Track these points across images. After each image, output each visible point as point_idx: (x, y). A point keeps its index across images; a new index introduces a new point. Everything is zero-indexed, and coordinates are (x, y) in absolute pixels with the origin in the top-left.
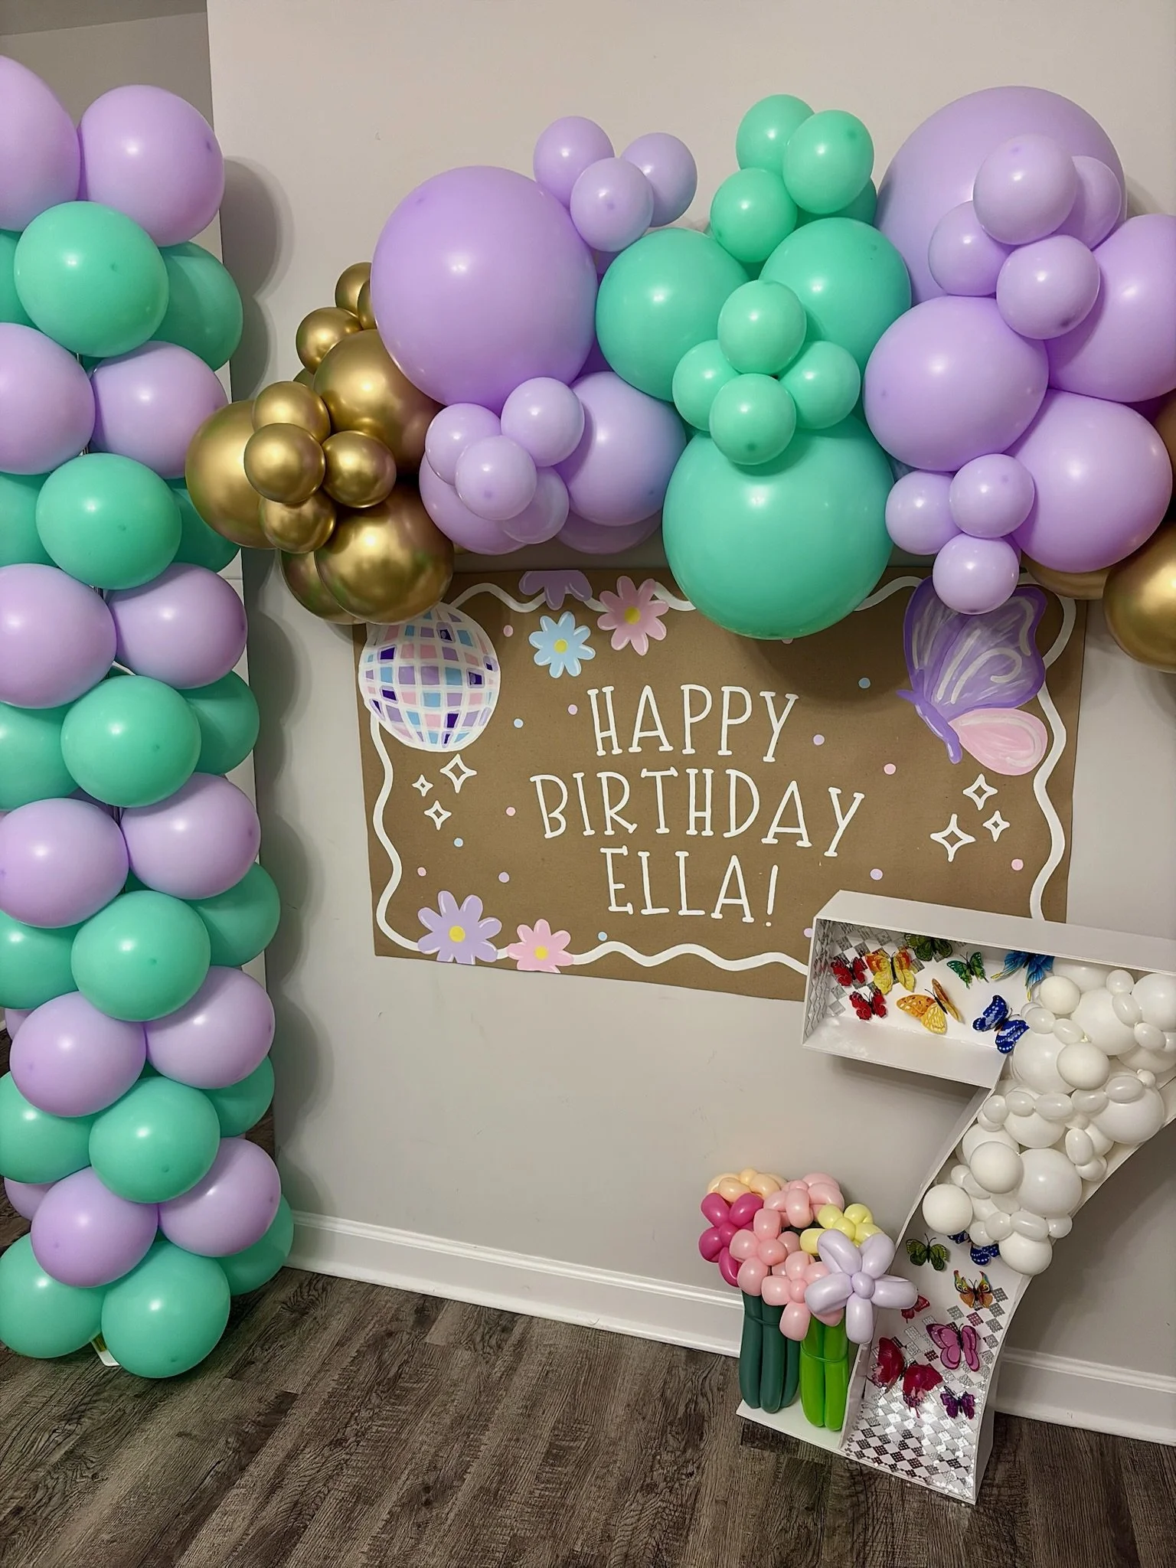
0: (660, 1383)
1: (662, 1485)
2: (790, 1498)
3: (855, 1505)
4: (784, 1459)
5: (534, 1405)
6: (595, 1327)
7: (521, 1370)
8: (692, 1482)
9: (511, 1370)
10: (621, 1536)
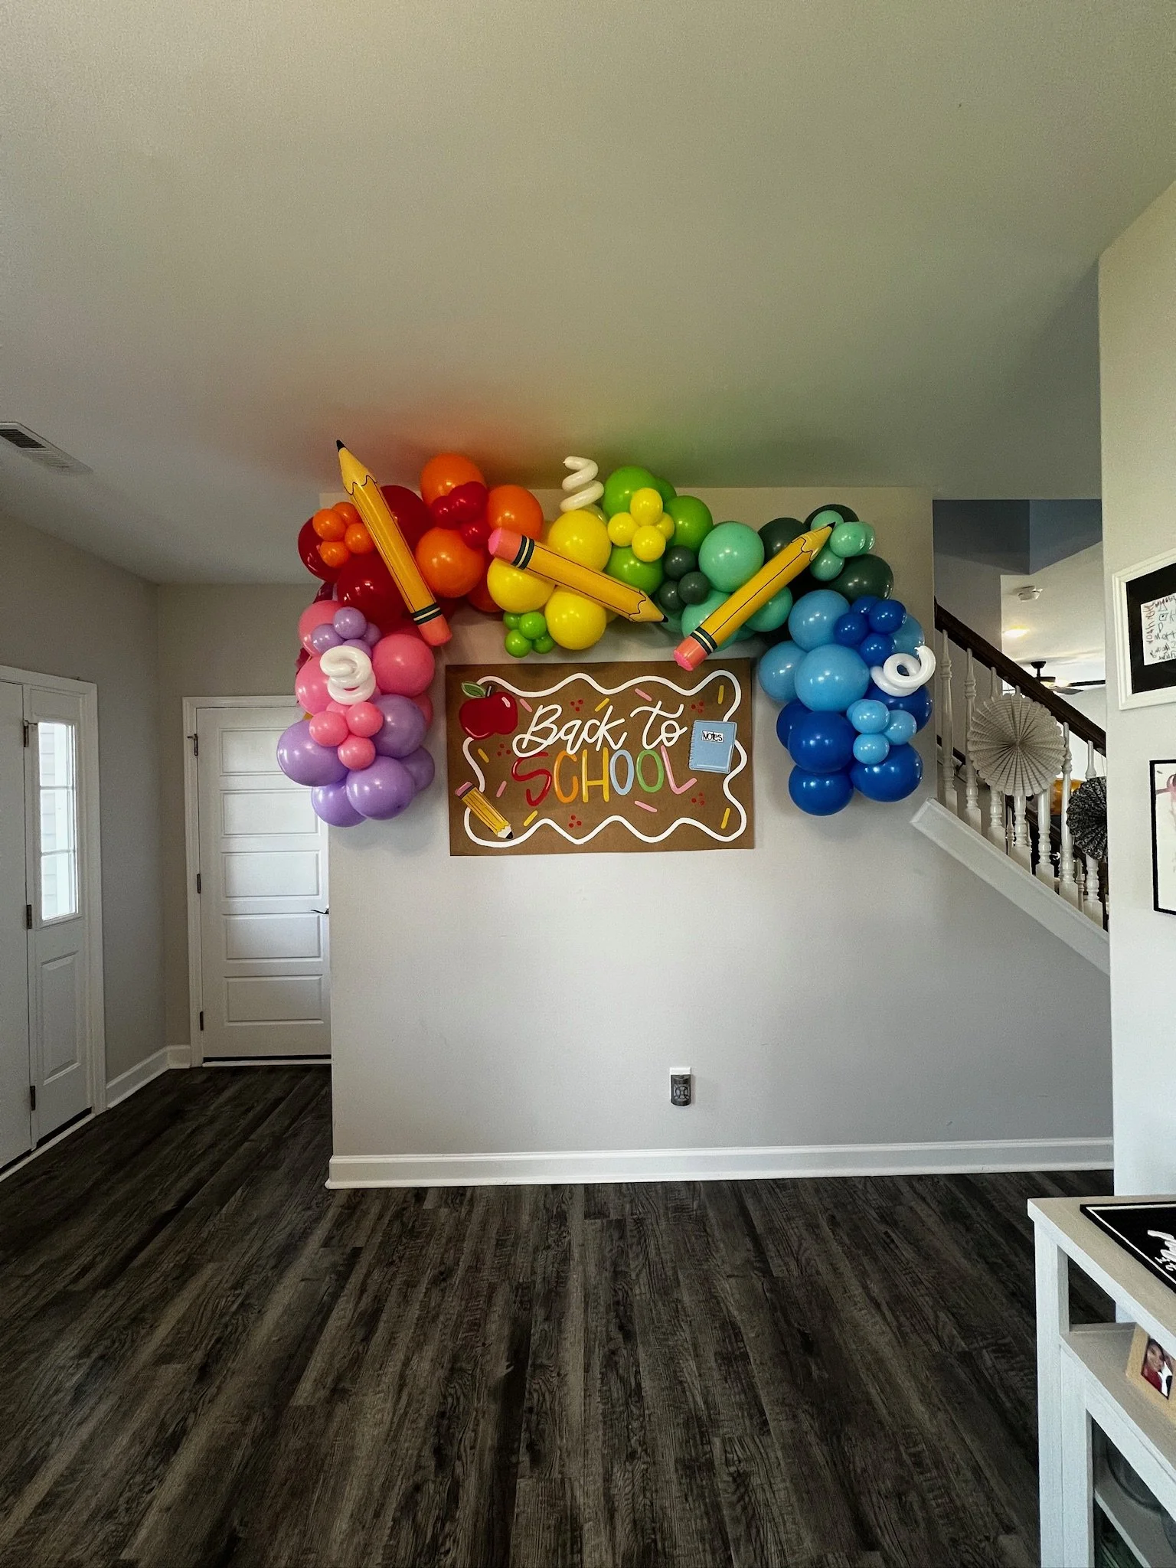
0: (542, 1202)
1: (553, 1245)
2: (611, 1236)
3: (639, 1232)
4: (605, 1221)
5: (485, 1225)
6: (507, 1184)
7: (475, 1210)
8: (567, 1240)
9: (470, 1212)
10: (539, 1271)
